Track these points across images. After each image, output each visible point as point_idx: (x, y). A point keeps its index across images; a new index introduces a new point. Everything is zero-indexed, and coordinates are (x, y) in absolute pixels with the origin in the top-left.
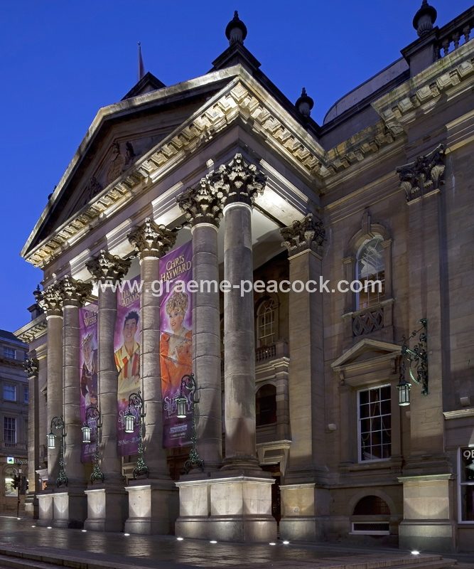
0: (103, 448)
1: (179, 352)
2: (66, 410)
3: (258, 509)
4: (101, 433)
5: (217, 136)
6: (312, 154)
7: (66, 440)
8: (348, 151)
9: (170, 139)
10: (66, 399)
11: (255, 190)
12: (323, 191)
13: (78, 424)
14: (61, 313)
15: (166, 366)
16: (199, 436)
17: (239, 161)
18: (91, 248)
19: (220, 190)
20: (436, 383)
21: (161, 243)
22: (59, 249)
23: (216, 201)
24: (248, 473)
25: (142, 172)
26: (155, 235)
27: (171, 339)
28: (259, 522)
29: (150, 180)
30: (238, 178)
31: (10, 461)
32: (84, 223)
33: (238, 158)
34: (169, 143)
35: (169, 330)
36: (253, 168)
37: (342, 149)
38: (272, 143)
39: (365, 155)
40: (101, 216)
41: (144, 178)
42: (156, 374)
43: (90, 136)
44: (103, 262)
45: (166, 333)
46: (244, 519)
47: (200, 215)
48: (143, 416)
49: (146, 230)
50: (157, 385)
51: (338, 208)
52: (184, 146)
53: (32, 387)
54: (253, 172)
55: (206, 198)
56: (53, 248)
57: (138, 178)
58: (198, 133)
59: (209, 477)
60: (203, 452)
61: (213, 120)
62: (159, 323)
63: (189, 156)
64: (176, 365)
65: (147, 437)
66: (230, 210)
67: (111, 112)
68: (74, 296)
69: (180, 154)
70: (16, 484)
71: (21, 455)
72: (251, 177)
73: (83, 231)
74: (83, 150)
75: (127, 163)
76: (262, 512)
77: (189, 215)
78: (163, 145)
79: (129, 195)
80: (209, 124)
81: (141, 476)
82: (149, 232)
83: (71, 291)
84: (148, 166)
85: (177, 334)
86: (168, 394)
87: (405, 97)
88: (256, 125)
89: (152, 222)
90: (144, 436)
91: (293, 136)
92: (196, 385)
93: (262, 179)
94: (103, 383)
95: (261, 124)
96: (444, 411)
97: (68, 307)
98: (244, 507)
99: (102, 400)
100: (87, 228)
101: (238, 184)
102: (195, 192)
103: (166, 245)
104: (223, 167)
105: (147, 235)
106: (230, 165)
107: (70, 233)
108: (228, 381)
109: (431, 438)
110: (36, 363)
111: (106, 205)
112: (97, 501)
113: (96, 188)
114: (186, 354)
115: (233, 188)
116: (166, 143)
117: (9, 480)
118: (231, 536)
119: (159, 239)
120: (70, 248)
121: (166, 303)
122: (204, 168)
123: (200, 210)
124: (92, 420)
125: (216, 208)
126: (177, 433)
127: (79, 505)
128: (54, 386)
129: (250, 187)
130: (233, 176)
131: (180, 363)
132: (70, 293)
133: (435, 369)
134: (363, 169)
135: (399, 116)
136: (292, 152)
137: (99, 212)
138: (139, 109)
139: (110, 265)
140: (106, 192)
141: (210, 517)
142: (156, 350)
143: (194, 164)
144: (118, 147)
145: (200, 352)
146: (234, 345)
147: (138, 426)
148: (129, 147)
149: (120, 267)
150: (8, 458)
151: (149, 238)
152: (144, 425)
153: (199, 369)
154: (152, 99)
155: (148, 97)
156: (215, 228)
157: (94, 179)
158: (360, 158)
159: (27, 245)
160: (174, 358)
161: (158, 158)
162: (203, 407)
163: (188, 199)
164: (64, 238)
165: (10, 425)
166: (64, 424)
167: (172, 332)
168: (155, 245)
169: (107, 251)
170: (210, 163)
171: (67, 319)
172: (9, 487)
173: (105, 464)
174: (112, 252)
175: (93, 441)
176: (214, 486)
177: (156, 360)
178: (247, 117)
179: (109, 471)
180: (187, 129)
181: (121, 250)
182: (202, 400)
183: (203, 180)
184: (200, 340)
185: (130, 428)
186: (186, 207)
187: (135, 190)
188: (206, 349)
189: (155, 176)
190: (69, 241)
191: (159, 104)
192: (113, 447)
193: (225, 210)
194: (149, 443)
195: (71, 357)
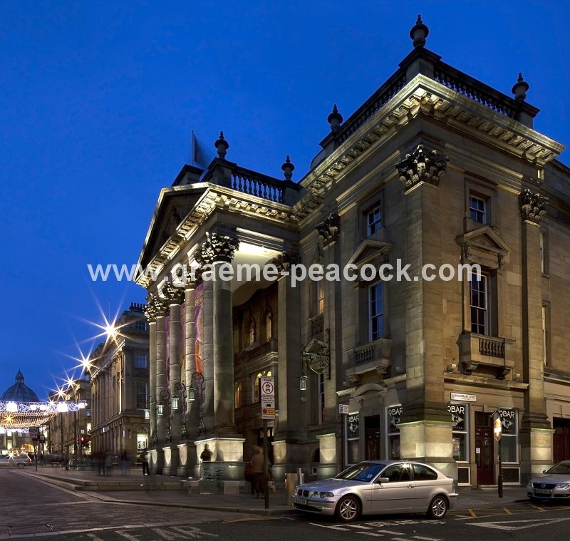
0: (172, 418)
1: (203, 354)
2: (157, 391)
3: (231, 458)
6: (280, 211)
8: (303, 207)
10: (158, 383)
12: (299, 230)
14: (155, 321)
15: (198, 362)
16: (205, 412)
17: (215, 238)
19: (211, 253)
20: (333, 372)
25: (180, 235)
27: (200, 345)
28: (230, 466)
29: (186, 239)
30: (217, 247)
32: (160, 262)
35: (199, 339)
36: (227, 238)
37: (299, 205)
38: (247, 214)
39: (313, 209)
40: (168, 258)
41: (183, 238)
42: (193, 369)
44: (170, 290)
45: (198, 341)
48: (185, 397)
50: (193, 376)
51: (305, 243)
52: (196, 221)
54: (228, 240)
57: (181, 238)
58: (201, 215)
62: (195, 333)
63: (200, 227)
64: (202, 363)
65: (188, 411)
67: (167, 191)
68: (162, 309)
69: (196, 226)
72: (227, 244)
73: (161, 267)
74: (157, 213)
79: (178, 246)
83: (159, 306)
84: (183, 232)
85: (202, 342)
87: (314, 181)
88: (230, 208)
90: (185, 411)
91: (260, 206)
92: (203, 379)
93: (235, 243)
95: (234, 206)
96: (337, 391)
97: (158, 317)
99: (171, 385)
100: (163, 265)
101: (218, 250)
102: (201, 253)
104: (209, 240)
109: (331, 409)
111: (170, 251)
115: (216, 252)
129: (227, 250)
130: (214, 245)
132: (159, 308)
133: (333, 362)
134: (315, 217)
135: (316, 191)
136: (264, 214)
137: (166, 256)
138: (177, 193)
139: (175, 291)
142: (193, 351)
143: (201, 233)
145: (205, 356)
152: (185, 403)
153: (204, 367)
158: (311, 211)
160: (201, 358)
161: (186, 228)
162: (207, 393)
163: (198, 257)
170: (207, 233)
171: (158, 326)
177: (193, 359)
179: (176, 434)
180: (194, 213)
182: (206, 388)
183: (203, 246)
184: (206, 348)
185: (175, 406)
187: (180, 244)
188: (209, 355)
189: (188, 235)
194: (189, 415)
195: (160, 353)
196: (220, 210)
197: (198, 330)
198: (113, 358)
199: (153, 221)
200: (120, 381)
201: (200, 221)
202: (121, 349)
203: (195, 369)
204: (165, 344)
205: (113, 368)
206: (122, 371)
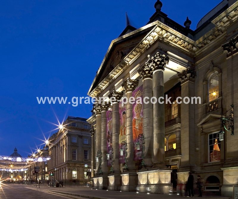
0: (114, 161)
1: (139, 125)
2: (102, 148)
3: (165, 182)
4: (113, 156)
5: (151, 46)
6: (189, 43)
7: (102, 158)
9: (135, 49)
10: (102, 144)
11: (165, 64)
13: (106, 152)
14: (100, 114)
16: (145, 156)
17: (158, 55)
18: (110, 90)
19: (152, 66)
21: (133, 86)
22: (100, 91)
23: (151, 70)
24: (161, 168)
25: (126, 62)
26: (131, 84)
27: (136, 121)
28: (165, 186)
29: (129, 64)
30: (158, 61)
31: (86, 166)
32: (107, 81)
33: (158, 54)
34: (135, 51)
35: (135, 118)
36: (164, 56)
37: (201, 39)
38: (172, 44)
40: (113, 78)
41: (127, 64)
42: (131, 134)
43: (109, 50)
44: (114, 95)
45: (135, 119)
46: (160, 185)
47: (145, 75)
48: (126, 149)
49: (128, 82)
50: (131, 137)
52: (140, 51)
53: (92, 139)
54: (164, 57)
55: (147, 69)
56: (98, 91)
57: (125, 64)
58: (144, 46)
59: (148, 170)
60: (146, 162)
61: (149, 40)
62: (132, 115)
63: (142, 54)
64: (138, 130)
65: (128, 156)
66: (156, 73)
67: (116, 41)
68: (105, 107)
69: (139, 54)
70: (87, 175)
71: (89, 164)
72: (163, 59)
73: (107, 84)
74: (107, 56)
75: (121, 59)
76: (167, 183)
77: (142, 76)
78: (133, 52)
79: (122, 70)
80: (148, 42)
81: (127, 171)
82: (129, 83)
84: (128, 59)
85: (138, 119)
86: (135, 141)
88: (165, 39)
89: (129, 79)
90: (127, 156)
92: (144, 137)
93: (167, 59)
94: (114, 138)
95: (167, 38)
97: (103, 111)
98: (159, 181)
99: (113, 144)
100: (108, 83)
101: (158, 63)
102: (144, 67)
103: (135, 86)
104: (153, 58)
105: (128, 84)
106: (155, 56)
107: (103, 86)
108: (155, 135)
110: (94, 131)
111: (114, 75)
112: (112, 180)
113: (112, 68)
114: (141, 125)
115: (156, 64)
116: (133, 51)
117: (85, 173)
118: (155, 191)
119: (132, 85)
120: (103, 90)
121: (135, 108)
122: (147, 58)
123: (145, 73)
124: (110, 151)
125: (151, 72)
126: (138, 155)
127: (106, 181)
128: (98, 140)
129: (163, 63)
130: (156, 60)
131: (139, 129)
132: (103, 106)
134: (210, 46)
135: (223, 24)
137: (112, 77)
138: (125, 39)
140: (114, 70)
141: (148, 184)
142: (131, 125)
143: (143, 57)
144: (119, 53)
145: (145, 125)
146: (156, 122)
147: (125, 153)
148: (122, 53)
149: (120, 96)
150: (85, 165)
151: (129, 85)
152: (127, 152)
153: (145, 131)
154: (129, 35)
155: (128, 35)
156: (151, 79)
157: (111, 65)
159: (90, 91)
160: (137, 127)
161: (131, 56)
162: (146, 145)
163: (141, 70)
164: (101, 87)
165: (86, 153)
166: (101, 153)
167: (137, 118)
168: (131, 87)
169: (115, 90)
171: (103, 116)
172: (85, 176)
173: (114, 167)
174: (117, 91)
175: (110, 159)
176: (150, 173)
177: (131, 129)
178: (162, 37)
179: (116, 169)
180: (141, 45)
181: (120, 90)
182: (146, 143)
183: (146, 63)
184: (145, 121)
185: (122, 154)
186: (140, 73)
187: (124, 68)
188: (147, 124)
189: (130, 62)
190: (103, 88)
191: (131, 37)
192: (117, 160)
193: (154, 72)
194: (129, 159)
195: (104, 129)
196: (160, 40)
197: (135, 112)
198: (61, 139)
199: (104, 60)
200: (65, 148)
201: (143, 50)
202: (65, 135)
203: (132, 134)
204: (106, 125)
205: (61, 143)
206: (66, 144)
